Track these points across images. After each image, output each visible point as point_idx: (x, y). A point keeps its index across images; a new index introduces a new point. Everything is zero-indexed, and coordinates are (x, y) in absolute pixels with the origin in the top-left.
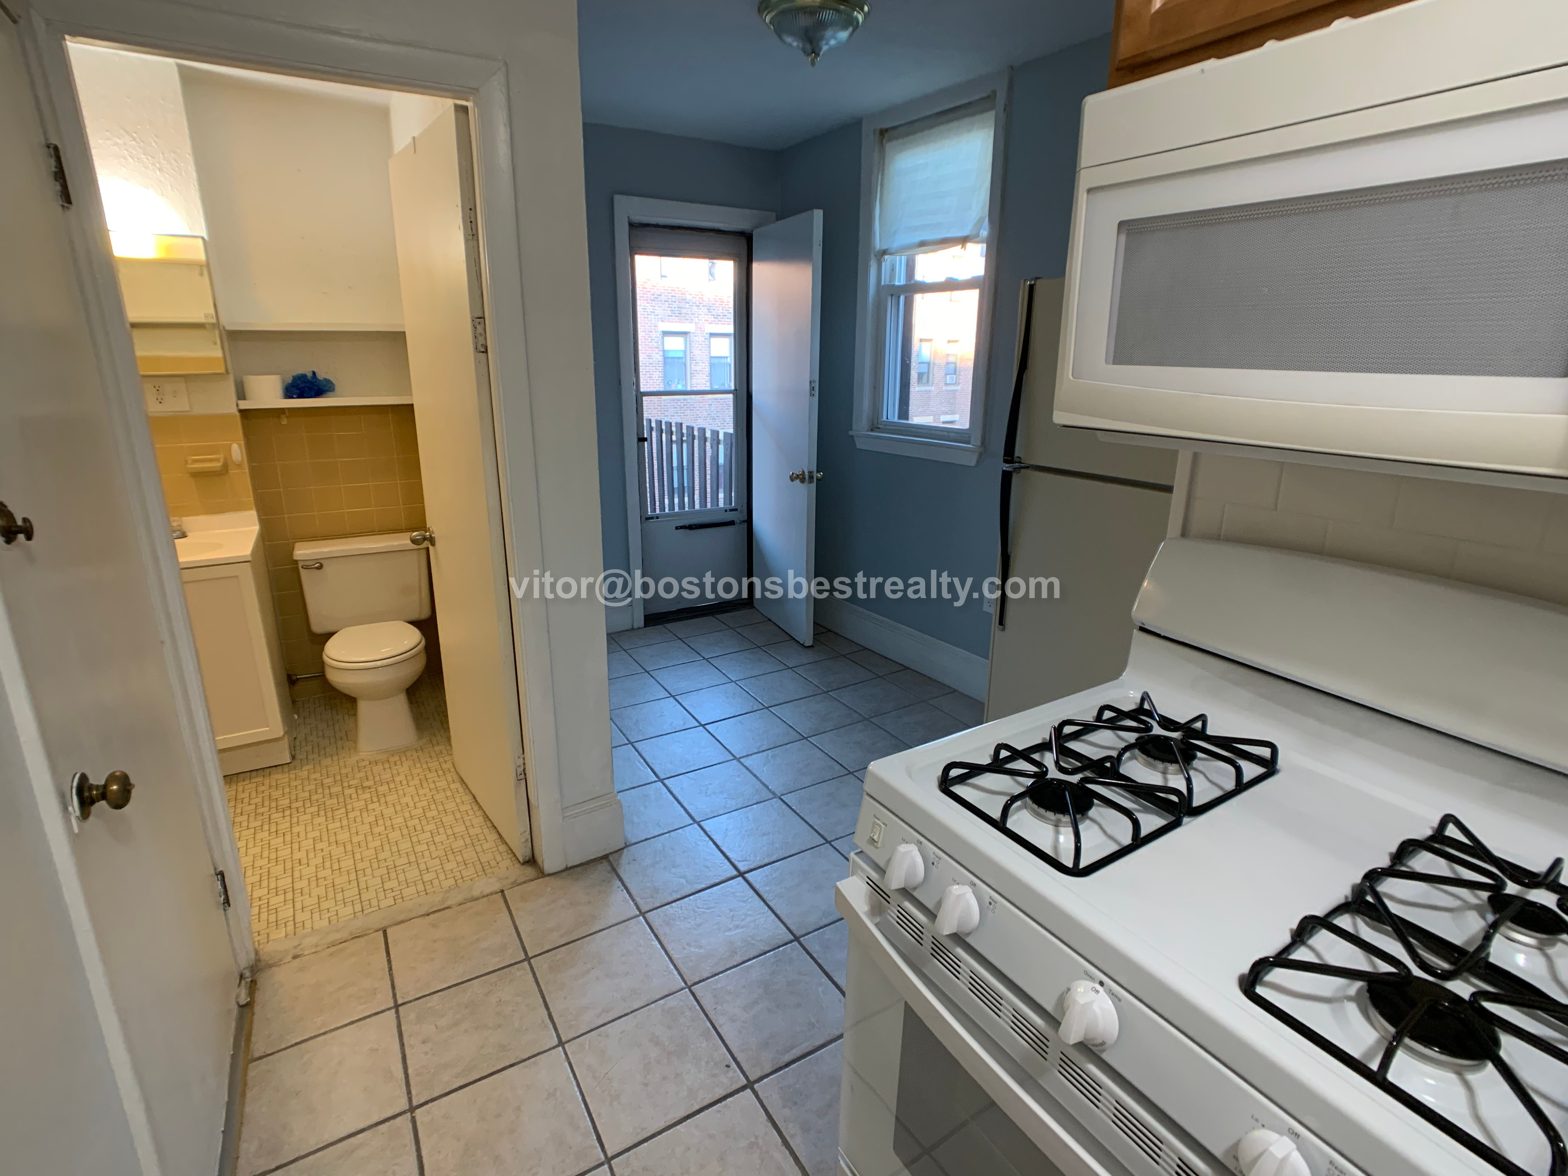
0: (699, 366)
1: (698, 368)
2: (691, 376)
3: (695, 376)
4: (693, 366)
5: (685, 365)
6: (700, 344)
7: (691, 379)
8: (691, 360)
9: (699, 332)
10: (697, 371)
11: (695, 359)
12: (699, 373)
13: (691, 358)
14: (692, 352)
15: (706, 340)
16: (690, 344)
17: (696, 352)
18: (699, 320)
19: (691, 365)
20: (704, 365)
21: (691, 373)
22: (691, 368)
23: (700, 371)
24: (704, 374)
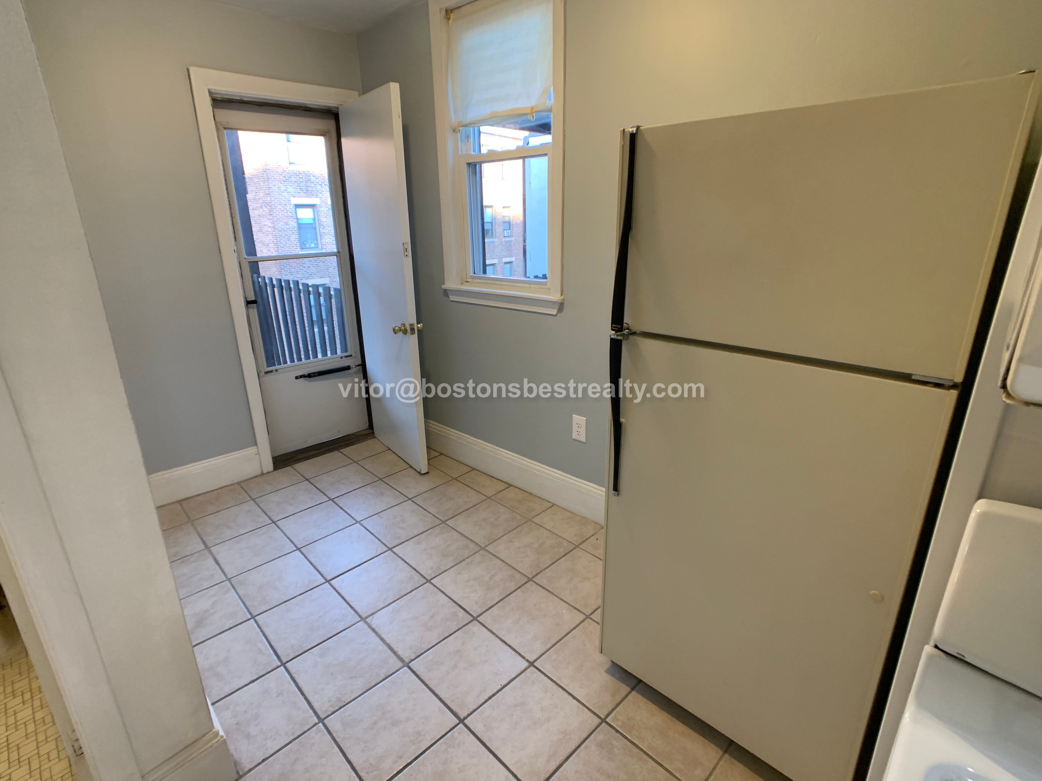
0: (326, 229)
1: (325, 231)
2: (321, 237)
3: (324, 237)
4: (321, 229)
5: (315, 229)
6: (325, 213)
7: (321, 239)
8: (319, 225)
9: (323, 204)
10: (325, 233)
11: (322, 224)
12: (326, 235)
13: (319, 223)
14: (320, 219)
15: (330, 210)
16: (317, 213)
17: (323, 219)
18: (323, 195)
19: (319, 229)
20: (329, 228)
21: (320, 235)
22: (320, 231)
23: (327, 233)
24: (331, 235)
